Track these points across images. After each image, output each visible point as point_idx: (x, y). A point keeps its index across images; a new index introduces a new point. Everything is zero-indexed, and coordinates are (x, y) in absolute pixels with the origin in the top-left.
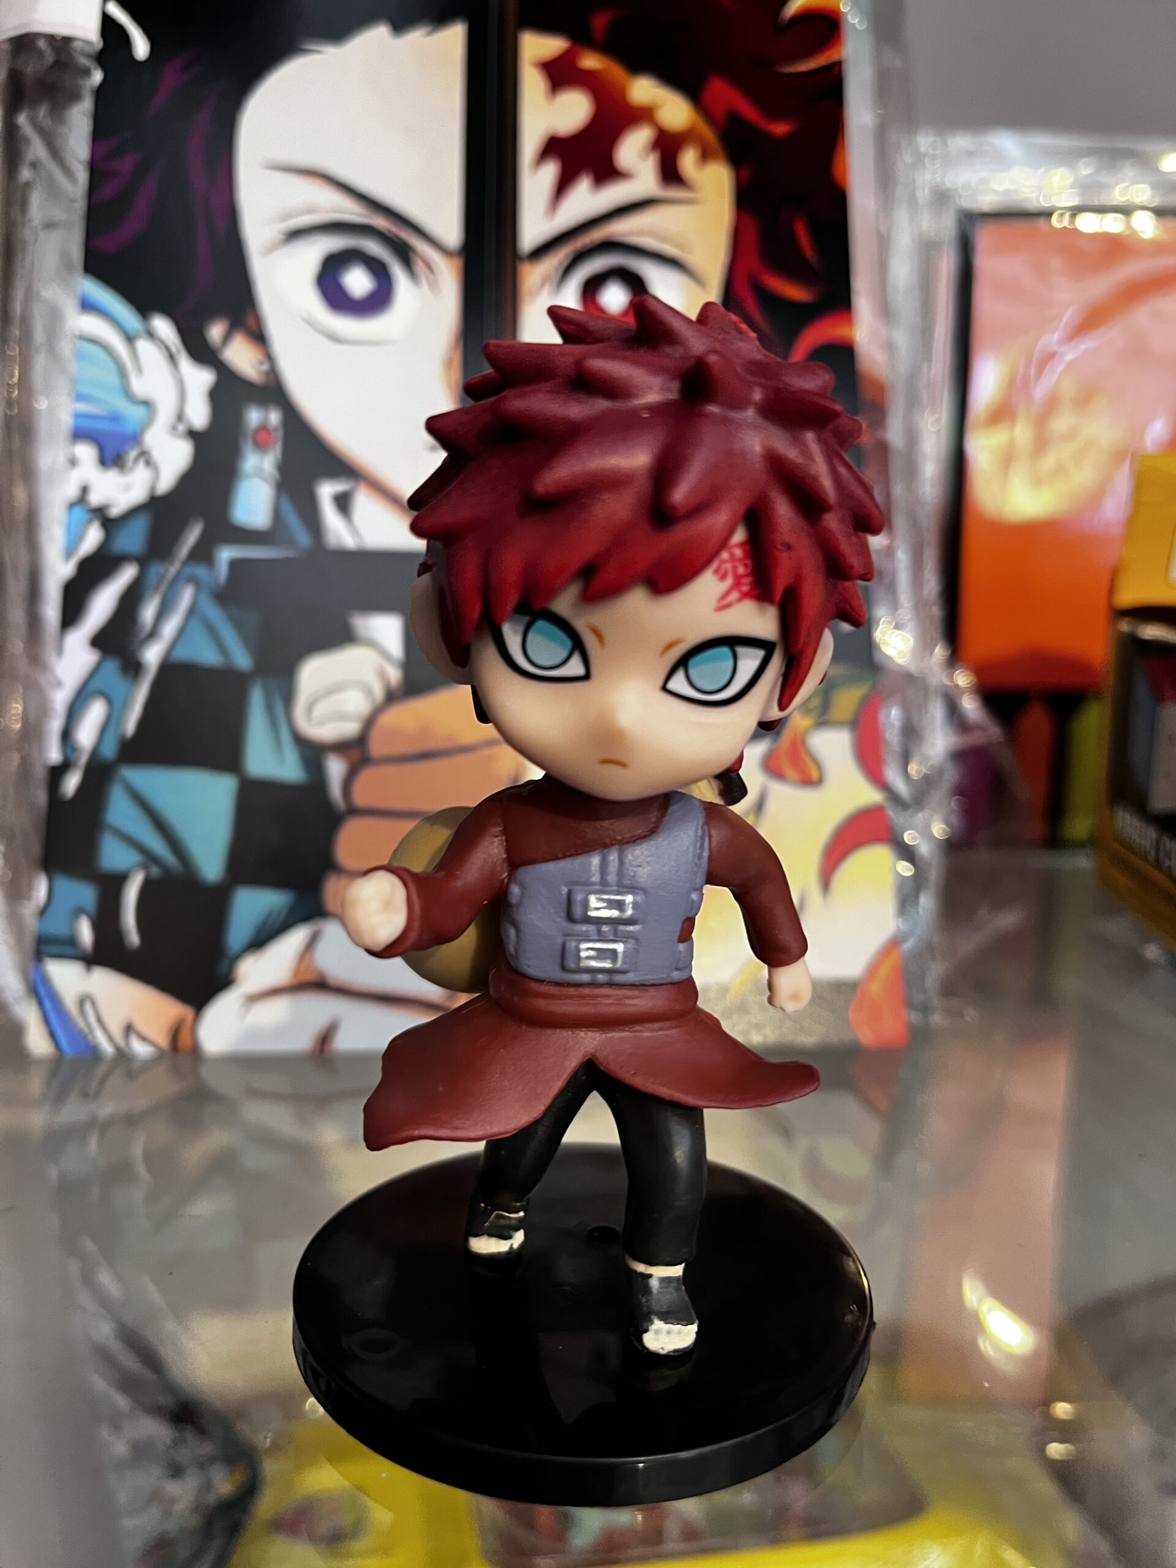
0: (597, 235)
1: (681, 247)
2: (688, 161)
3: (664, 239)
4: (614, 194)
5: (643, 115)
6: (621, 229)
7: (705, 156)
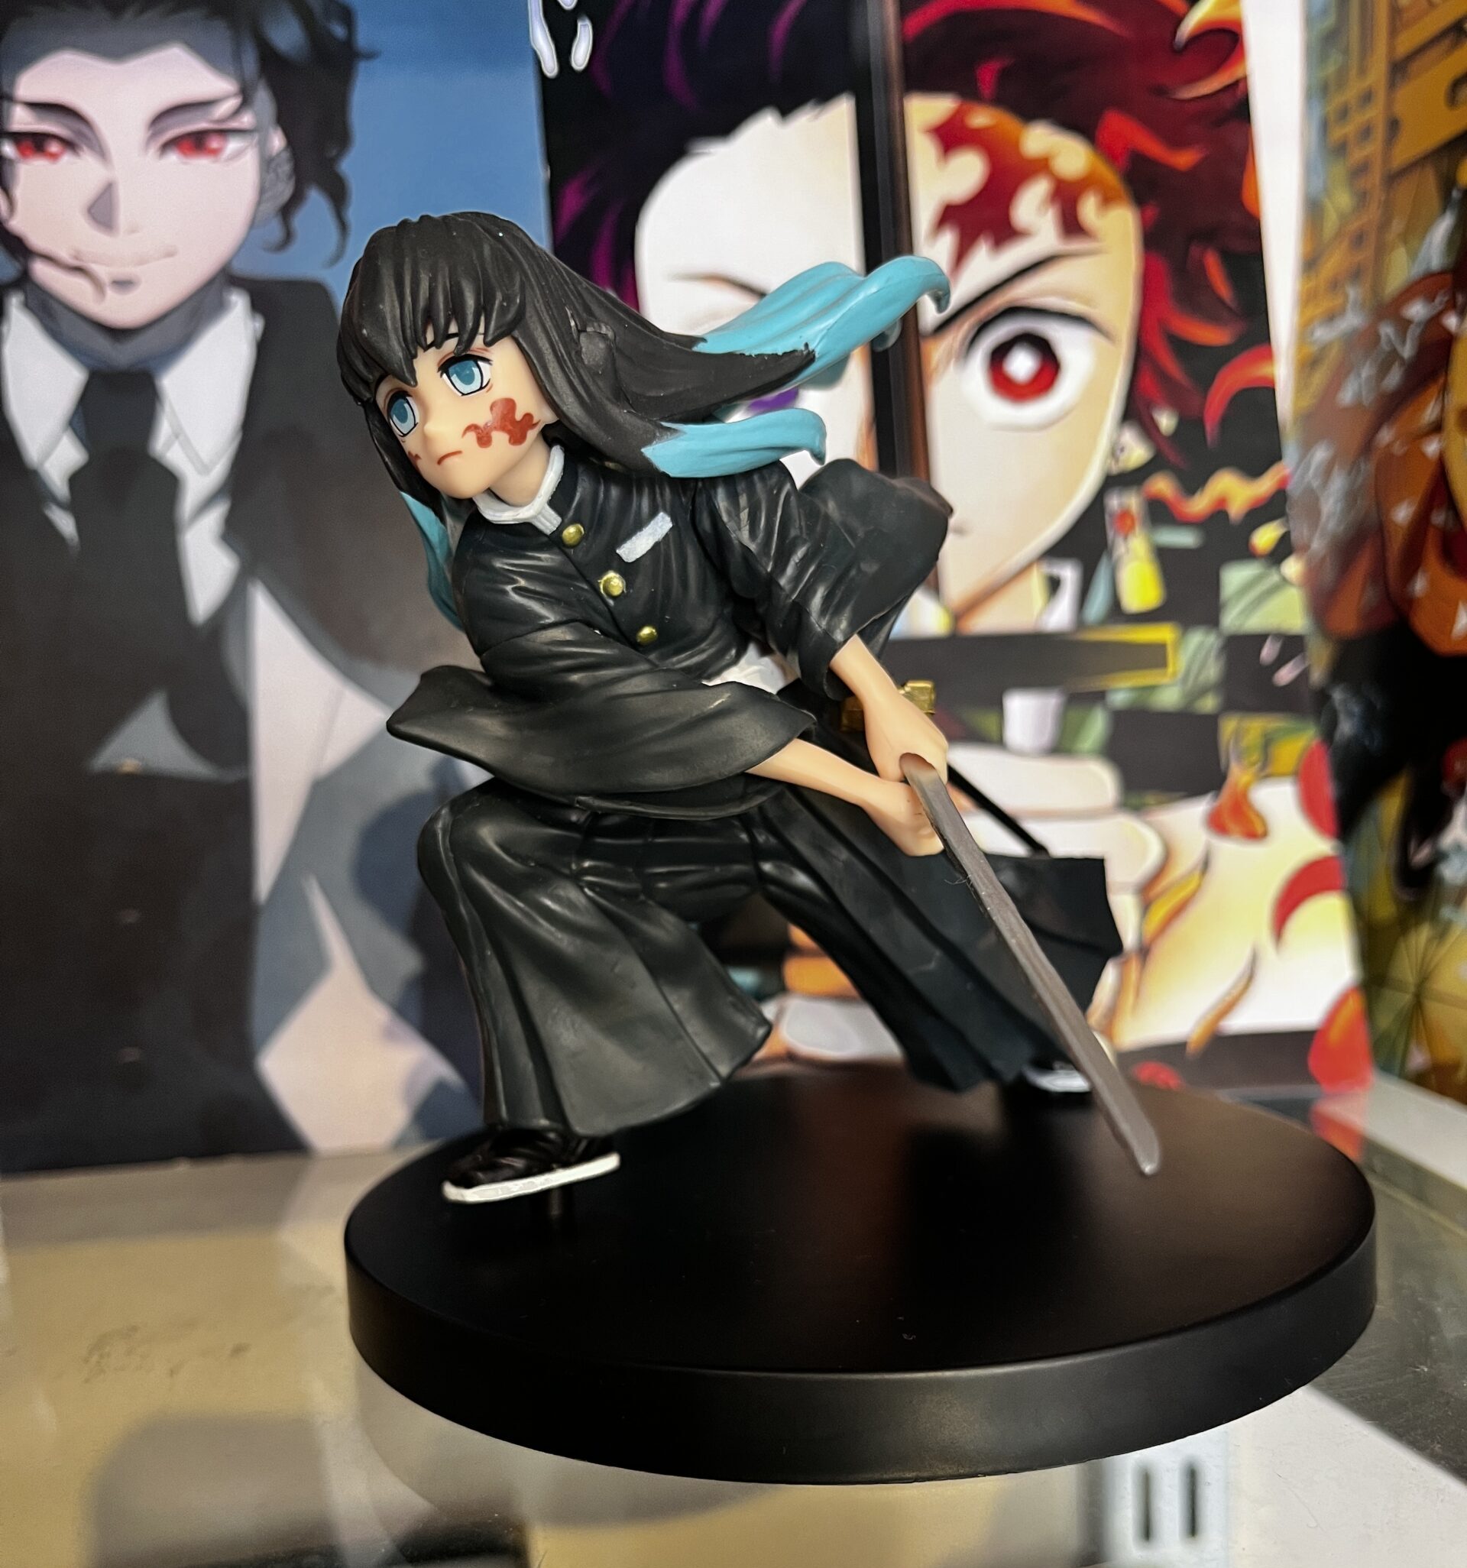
0: (1000, 301)
1: (1088, 302)
2: (1089, 209)
3: (1068, 295)
4: (1016, 255)
5: (1041, 166)
6: (1024, 291)
7: (1107, 201)
